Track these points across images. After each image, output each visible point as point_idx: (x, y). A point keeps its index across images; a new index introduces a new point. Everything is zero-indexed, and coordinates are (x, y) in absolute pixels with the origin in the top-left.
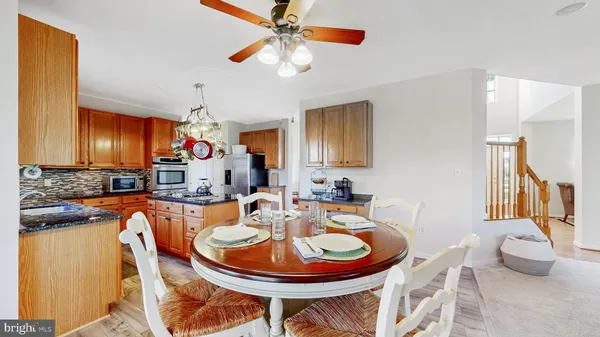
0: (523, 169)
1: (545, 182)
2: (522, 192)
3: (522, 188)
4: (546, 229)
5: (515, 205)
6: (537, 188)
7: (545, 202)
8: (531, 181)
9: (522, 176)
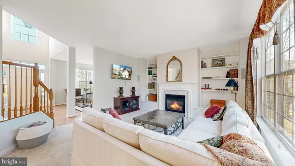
0: (37, 83)
1: (51, 90)
2: (36, 96)
3: (36, 94)
4: (51, 115)
5: (31, 105)
6: (46, 92)
7: (51, 100)
8: (43, 89)
9: (36, 86)
